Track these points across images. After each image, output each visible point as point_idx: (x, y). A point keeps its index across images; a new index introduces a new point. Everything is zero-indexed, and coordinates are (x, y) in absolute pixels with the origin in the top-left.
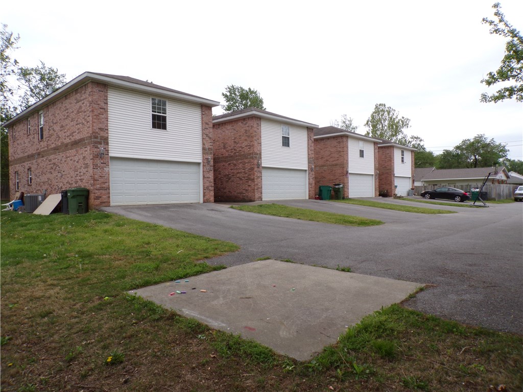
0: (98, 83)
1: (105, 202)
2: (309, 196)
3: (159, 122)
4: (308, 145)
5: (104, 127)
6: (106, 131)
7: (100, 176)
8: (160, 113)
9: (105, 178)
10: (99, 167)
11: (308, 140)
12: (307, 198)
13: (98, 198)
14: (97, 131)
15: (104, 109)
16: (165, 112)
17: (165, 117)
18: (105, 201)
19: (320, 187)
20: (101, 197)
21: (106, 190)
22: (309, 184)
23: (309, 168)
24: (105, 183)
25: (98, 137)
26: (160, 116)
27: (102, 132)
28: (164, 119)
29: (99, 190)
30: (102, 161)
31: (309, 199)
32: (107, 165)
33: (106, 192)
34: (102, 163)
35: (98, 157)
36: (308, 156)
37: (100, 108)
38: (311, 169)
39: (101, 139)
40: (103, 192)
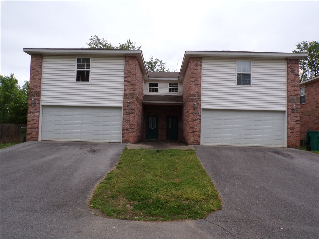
0: (35, 55)
1: (34, 138)
2: (288, 143)
3: (83, 76)
4: (288, 80)
5: (37, 85)
6: (39, 87)
7: (32, 119)
8: (85, 69)
9: (36, 120)
10: (32, 112)
11: (288, 74)
12: (286, 146)
13: (30, 134)
14: (32, 87)
15: (39, 72)
16: (88, 67)
17: (89, 71)
18: (34, 136)
19: (308, 133)
20: (31, 134)
21: (36, 129)
22: (288, 128)
23: (288, 108)
24: (35, 124)
25: (33, 92)
26: (85, 71)
27: (36, 88)
28: (88, 73)
29: (31, 129)
30: (34, 109)
31: (288, 147)
32: (37, 111)
33: (36, 130)
34: (34, 110)
35: (32, 106)
36: (288, 94)
37: (36, 72)
38: (291, 110)
39: (34, 93)
40: (33, 130)
